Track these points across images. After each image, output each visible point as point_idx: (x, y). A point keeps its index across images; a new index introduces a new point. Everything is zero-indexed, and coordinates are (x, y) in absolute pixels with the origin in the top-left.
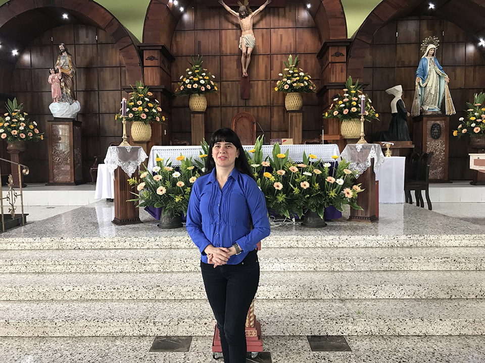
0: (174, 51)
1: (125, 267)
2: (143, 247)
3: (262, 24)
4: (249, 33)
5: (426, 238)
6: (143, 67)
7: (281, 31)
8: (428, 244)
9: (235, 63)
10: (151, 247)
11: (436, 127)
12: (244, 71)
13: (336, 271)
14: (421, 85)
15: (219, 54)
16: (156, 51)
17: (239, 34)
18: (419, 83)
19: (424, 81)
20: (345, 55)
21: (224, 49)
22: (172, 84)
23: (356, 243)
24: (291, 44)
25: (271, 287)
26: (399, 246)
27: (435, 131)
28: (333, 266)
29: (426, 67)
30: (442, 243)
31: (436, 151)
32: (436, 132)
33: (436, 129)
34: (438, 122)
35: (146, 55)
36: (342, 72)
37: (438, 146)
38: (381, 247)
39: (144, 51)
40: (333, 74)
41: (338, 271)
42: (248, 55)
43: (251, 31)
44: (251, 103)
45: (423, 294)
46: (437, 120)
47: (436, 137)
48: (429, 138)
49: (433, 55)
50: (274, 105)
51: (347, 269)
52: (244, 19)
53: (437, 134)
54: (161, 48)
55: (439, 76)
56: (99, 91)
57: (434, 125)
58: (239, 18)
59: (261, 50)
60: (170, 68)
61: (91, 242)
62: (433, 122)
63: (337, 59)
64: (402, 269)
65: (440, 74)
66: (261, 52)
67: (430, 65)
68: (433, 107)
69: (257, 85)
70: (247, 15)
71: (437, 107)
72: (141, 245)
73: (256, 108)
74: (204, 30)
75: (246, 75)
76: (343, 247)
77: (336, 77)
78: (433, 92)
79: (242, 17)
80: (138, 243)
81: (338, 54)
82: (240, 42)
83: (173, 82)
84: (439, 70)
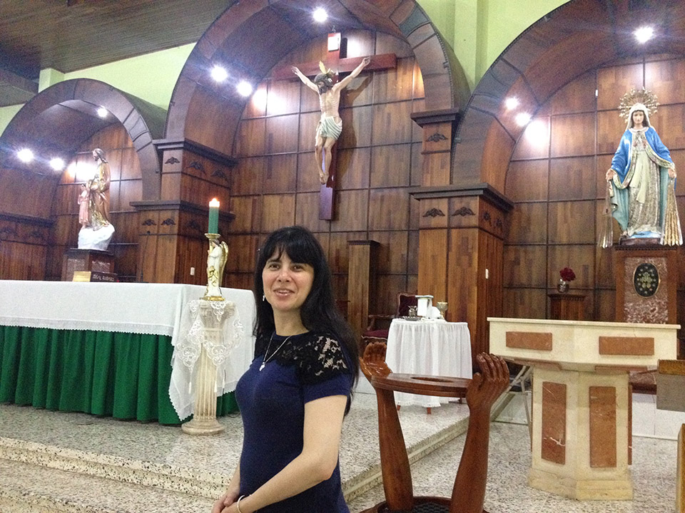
4: (331, 115)
6: (161, 174)
11: (646, 271)
14: (618, 184)
15: (296, 152)
16: (178, 151)
18: (612, 180)
19: (622, 176)
22: (232, 199)
27: (642, 280)
29: (628, 149)
32: (646, 283)
33: (646, 274)
34: (652, 261)
35: (167, 155)
36: (442, 168)
37: (652, 311)
39: (164, 152)
40: (427, 172)
43: (334, 111)
44: (338, 227)
47: (647, 293)
48: (631, 294)
49: (645, 124)
52: (325, 94)
53: (649, 286)
54: (182, 145)
55: (657, 165)
57: (642, 266)
58: (319, 93)
59: (356, 141)
62: (639, 260)
63: (436, 146)
65: (658, 162)
66: (358, 144)
68: (646, 229)
69: (349, 198)
70: (329, 88)
71: (654, 229)
77: (432, 178)
78: (641, 198)
79: (323, 91)
81: (437, 138)
84: (655, 154)
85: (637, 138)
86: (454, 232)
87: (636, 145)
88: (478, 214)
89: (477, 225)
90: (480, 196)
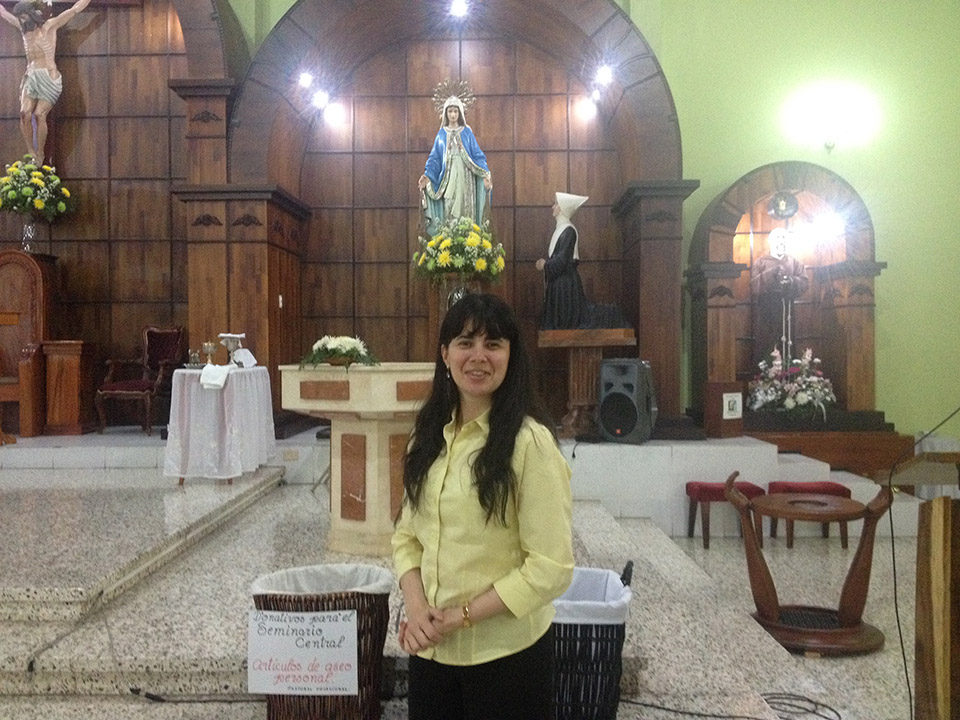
4: (43, 67)
14: (431, 194)
18: (425, 189)
19: (436, 185)
20: (224, 118)
36: (216, 159)
40: (195, 164)
42: (38, 118)
43: (48, 61)
49: (460, 122)
52: (29, 33)
55: (472, 173)
59: (86, 108)
63: (205, 129)
65: (473, 170)
70: (37, 23)
77: (202, 173)
79: (26, 28)
81: (206, 117)
84: (470, 160)
85: (452, 139)
86: (236, 248)
87: (450, 148)
88: (266, 224)
89: (266, 238)
90: (268, 201)
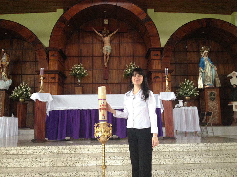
0: (67, 53)
1: (27, 164)
2: (40, 153)
3: (115, 41)
4: (108, 45)
5: (214, 145)
6: (48, 60)
7: (125, 45)
8: (216, 149)
9: (101, 61)
10: (45, 153)
11: (212, 94)
12: (105, 64)
13: (163, 164)
14: (203, 71)
15: (92, 56)
16: (56, 52)
17: (103, 46)
18: (201, 70)
19: (203, 69)
20: (160, 55)
21: (94, 53)
22: (65, 71)
23: (173, 149)
24: (131, 51)
25: (122, 172)
26: (199, 150)
28: (161, 161)
29: (204, 62)
30: (224, 148)
31: (214, 107)
32: (212, 97)
33: (212, 95)
35: (50, 53)
36: (158, 64)
37: (214, 104)
38: (188, 151)
39: (49, 52)
40: (154, 65)
41: (164, 164)
42: (108, 56)
43: (109, 44)
44: (109, 82)
45: (217, 175)
46: (212, 90)
47: (213, 100)
48: (209, 100)
49: (207, 56)
50: (122, 83)
51: (169, 163)
52: (105, 38)
54: (59, 50)
55: (211, 67)
56: (22, 75)
58: (103, 37)
59: (115, 54)
60: (64, 62)
61: (7, 150)
62: (210, 91)
63: (156, 58)
64: (203, 162)
65: (212, 66)
66: (115, 55)
67: (206, 61)
68: (209, 83)
69: (113, 72)
70: (107, 36)
71: (211, 83)
72: (39, 151)
73: (112, 85)
74: (84, 43)
75: (107, 66)
76: (165, 151)
77: (155, 67)
78: (209, 75)
79: (104, 37)
80: (37, 151)
81: (156, 55)
82: (103, 49)
83: (65, 70)
84: (211, 64)
85: (206, 59)
86: (163, 83)
88: (170, 78)
89: (170, 81)
